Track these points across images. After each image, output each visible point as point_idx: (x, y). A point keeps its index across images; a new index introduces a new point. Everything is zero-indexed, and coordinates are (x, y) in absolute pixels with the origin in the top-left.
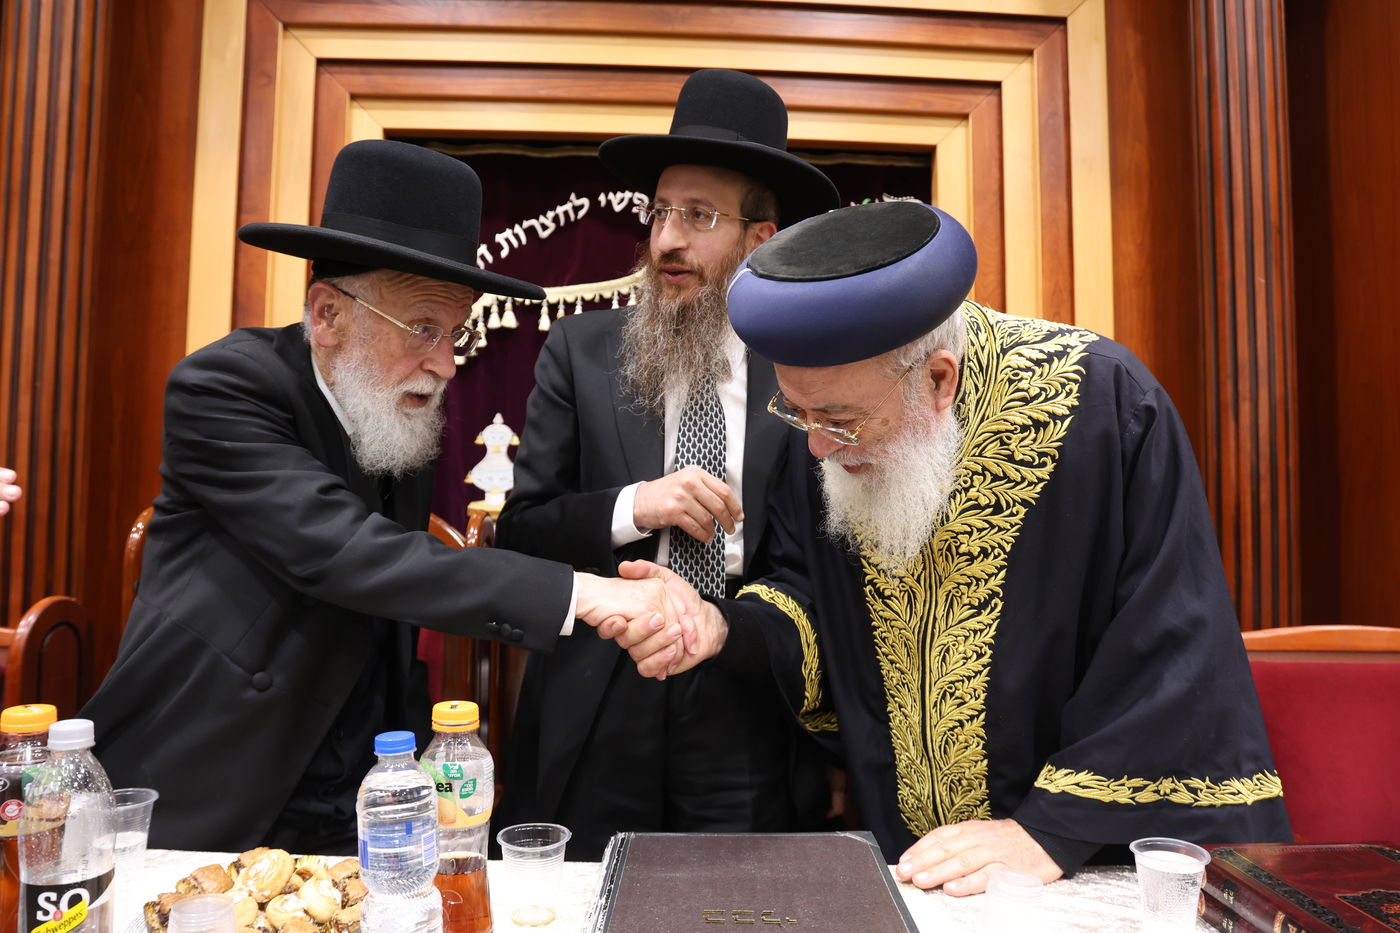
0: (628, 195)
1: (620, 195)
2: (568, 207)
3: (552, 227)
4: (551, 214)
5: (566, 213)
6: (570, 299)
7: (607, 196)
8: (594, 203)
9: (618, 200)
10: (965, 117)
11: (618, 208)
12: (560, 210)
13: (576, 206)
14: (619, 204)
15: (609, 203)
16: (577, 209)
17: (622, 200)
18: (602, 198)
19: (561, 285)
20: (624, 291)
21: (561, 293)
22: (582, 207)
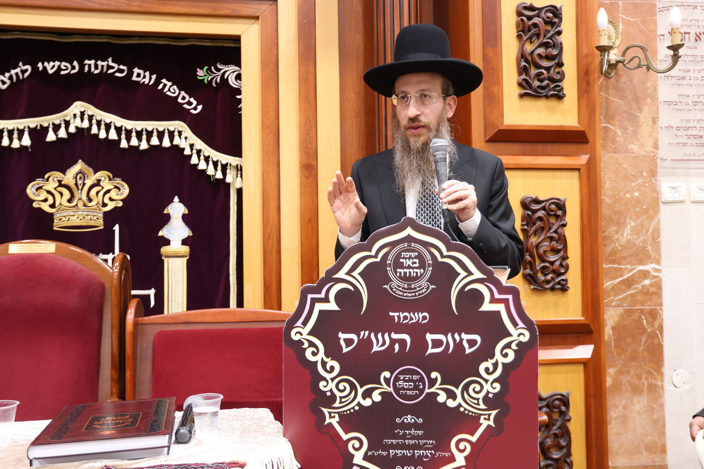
0: (57, 63)
1: (52, 64)
2: (18, 70)
3: (8, 82)
4: (7, 75)
5: (17, 74)
6: (21, 127)
7: (43, 64)
8: (34, 68)
9: (51, 67)
10: (257, 18)
11: (51, 72)
12: (13, 72)
13: (23, 70)
14: (52, 69)
15: (45, 68)
16: (24, 72)
17: (53, 67)
18: (40, 65)
19: (15, 119)
20: (57, 122)
21: (15, 123)
22: (26, 70)
